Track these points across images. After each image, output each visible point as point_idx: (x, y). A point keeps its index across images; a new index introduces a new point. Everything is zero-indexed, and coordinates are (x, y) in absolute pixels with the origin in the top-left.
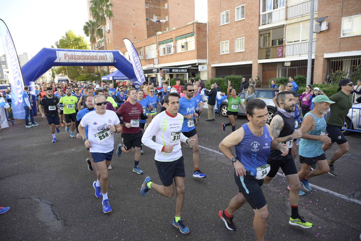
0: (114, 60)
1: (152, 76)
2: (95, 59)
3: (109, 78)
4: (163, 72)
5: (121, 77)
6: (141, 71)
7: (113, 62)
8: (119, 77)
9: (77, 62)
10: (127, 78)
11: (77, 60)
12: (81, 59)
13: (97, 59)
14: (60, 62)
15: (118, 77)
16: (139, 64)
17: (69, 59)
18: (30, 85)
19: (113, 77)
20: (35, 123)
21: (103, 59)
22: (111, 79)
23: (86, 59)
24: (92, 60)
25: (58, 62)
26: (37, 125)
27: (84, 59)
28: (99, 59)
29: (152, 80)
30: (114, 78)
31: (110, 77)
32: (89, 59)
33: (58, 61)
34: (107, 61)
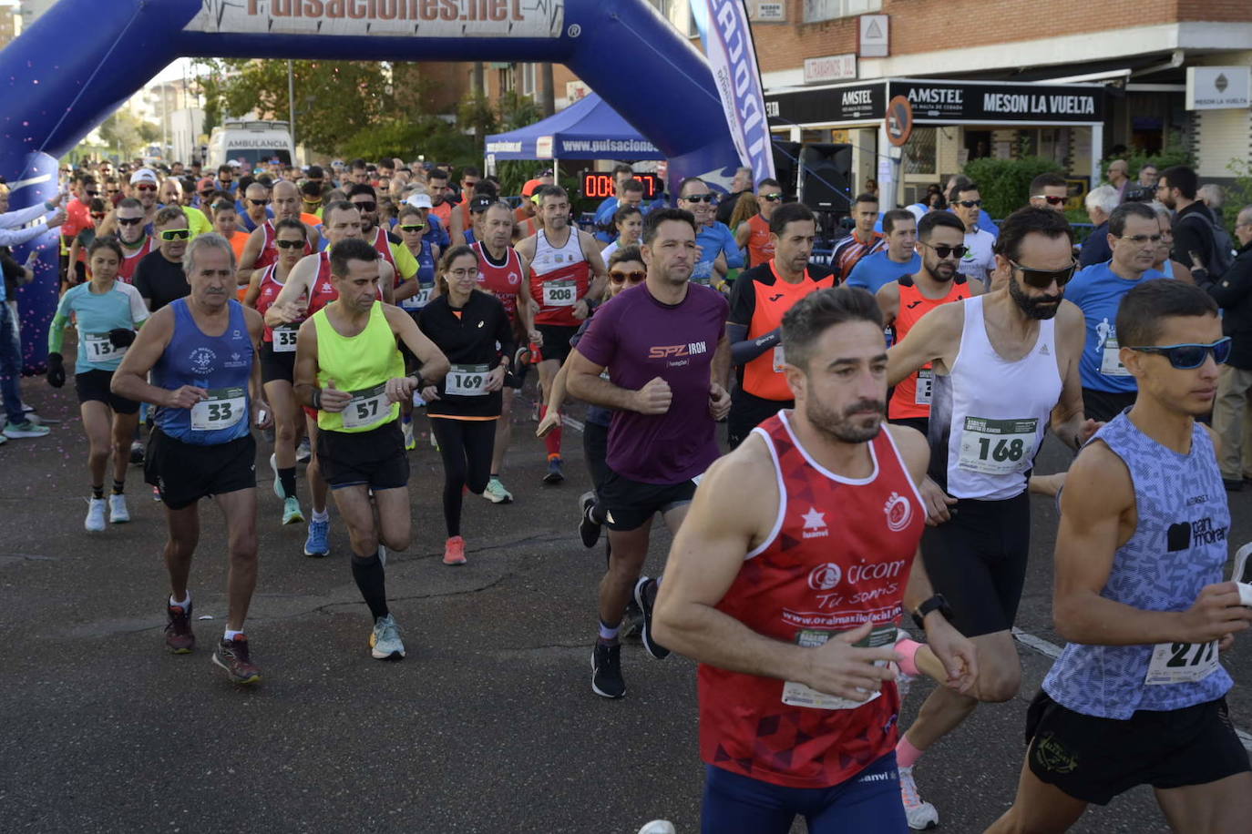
0: (567, 22)
1: (827, 142)
2: (445, 16)
3: (530, 146)
4: (909, 113)
5: (616, 139)
6: (750, 99)
7: (557, 32)
8: (601, 139)
9: (325, 31)
10: (647, 147)
11: (324, 18)
12: (352, 14)
13: (455, 15)
14: (223, 29)
15: (590, 139)
16: (744, 55)
17: (277, 12)
18: (34, 175)
19: (559, 139)
20: (28, 421)
21: (494, 16)
22: (545, 149)
23: (383, 15)
24: (425, 16)
25: (208, 30)
26: (39, 432)
27: (373, 16)
28: (465, 11)
29: (827, 166)
30: (568, 146)
31: (540, 140)
32: (403, 16)
33: (211, 27)
34: (524, 29)
